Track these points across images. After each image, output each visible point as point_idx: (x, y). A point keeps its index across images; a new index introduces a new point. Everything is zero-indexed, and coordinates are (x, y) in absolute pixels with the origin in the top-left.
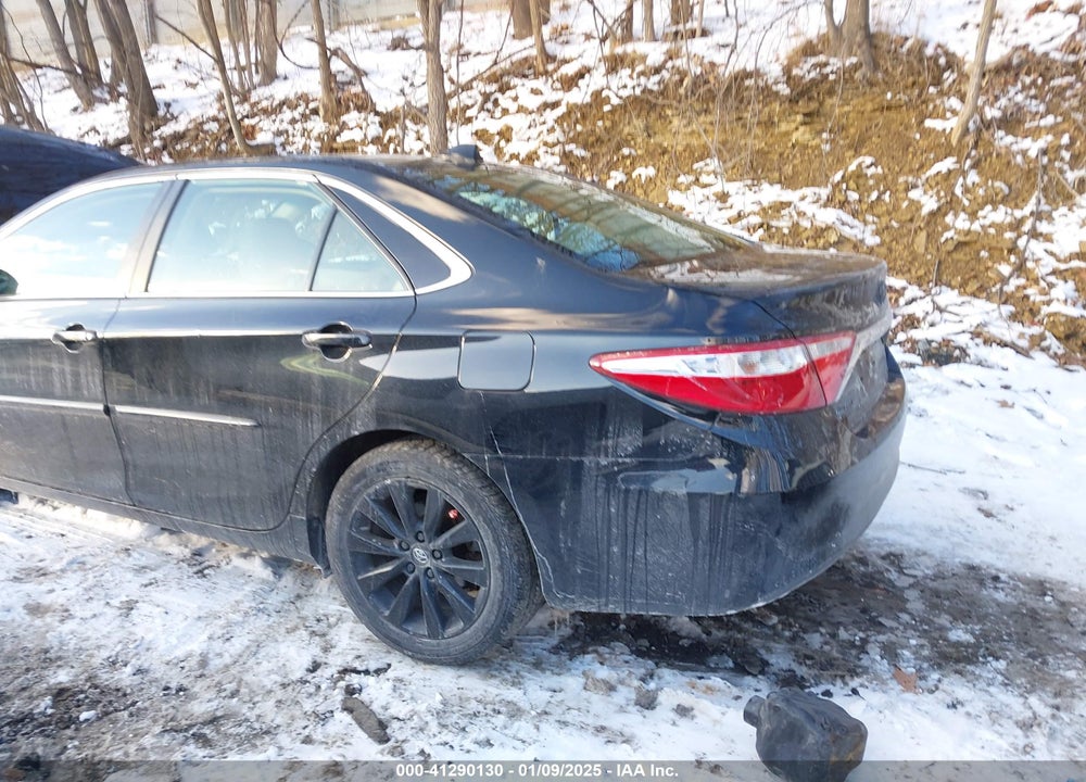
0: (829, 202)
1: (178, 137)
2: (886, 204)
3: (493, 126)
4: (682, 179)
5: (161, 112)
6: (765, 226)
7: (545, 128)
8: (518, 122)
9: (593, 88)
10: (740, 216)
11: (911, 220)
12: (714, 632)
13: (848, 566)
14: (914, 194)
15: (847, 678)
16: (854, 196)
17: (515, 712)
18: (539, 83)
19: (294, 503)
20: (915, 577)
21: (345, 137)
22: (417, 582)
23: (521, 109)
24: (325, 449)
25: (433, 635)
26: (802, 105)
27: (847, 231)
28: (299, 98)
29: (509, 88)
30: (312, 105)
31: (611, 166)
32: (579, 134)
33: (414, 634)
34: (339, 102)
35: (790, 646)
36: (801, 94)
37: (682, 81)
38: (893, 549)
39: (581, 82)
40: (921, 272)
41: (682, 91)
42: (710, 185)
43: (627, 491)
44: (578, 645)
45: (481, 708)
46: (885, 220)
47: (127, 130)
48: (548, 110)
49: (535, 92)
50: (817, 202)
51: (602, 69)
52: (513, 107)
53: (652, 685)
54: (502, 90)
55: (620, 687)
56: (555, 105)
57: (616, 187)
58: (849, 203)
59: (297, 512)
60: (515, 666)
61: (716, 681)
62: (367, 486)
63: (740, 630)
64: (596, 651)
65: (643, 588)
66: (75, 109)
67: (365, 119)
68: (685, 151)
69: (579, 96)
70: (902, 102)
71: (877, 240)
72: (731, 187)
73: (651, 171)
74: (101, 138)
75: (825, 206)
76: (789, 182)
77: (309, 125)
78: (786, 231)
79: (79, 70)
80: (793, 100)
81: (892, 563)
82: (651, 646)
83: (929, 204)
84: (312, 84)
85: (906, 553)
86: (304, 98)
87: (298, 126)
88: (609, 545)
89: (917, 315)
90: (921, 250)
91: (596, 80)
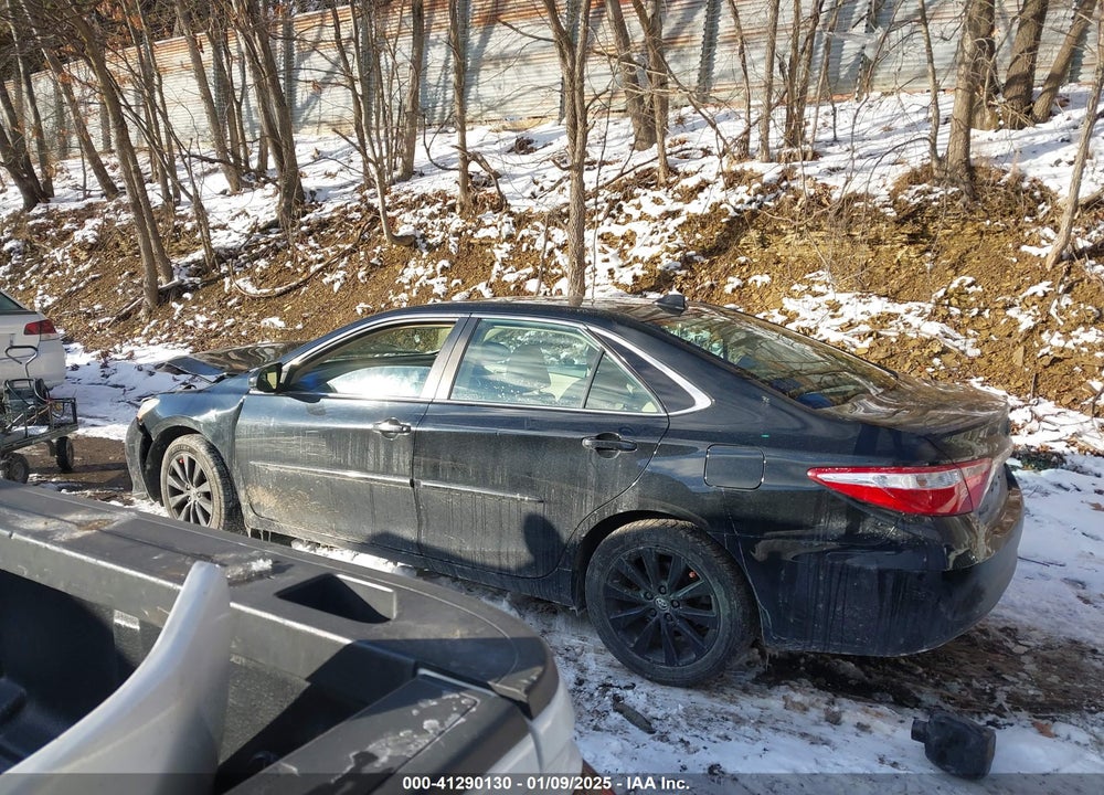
0: (932, 316)
1: (324, 224)
2: (986, 320)
3: (618, 231)
4: (796, 287)
5: (307, 201)
6: (874, 335)
7: (666, 235)
8: (641, 228)
9: (712, 201)
10: (851, 325)
11: (1010, 336)
12: (874, 675)
13: (972, 635)
14: (1012, 312)
15: (983, 715)
16: (955, 311)
17: (739, 721)
18: (660, 194)
19: (563, 559)
20: (1028, 646)
21: (482, 233)
22: (658, 623)
23: (643, 217)
24: (594, 522)
25: (670, 662)
26: (908, 228)
27: (949, 343)
28: (437, 195)
29: (633, 197)
30: (450, 202)
31: (728, 272)
32: (699, 241)
33: (654, 662)
34: (475, 201)
35: (935, 690)
36: (906, 218)
37: (796, 200)
38: (1008, 625)
39: (700, 195)
40: (1020, 384)
41: (797, 208)
42: (822, 294)
43: (832, 566)
44: (772, 678)
45: (712, 716)
46: (985, 333)
47: (276, 215)
48: (670, 219)
49: (657, 201)
50: (920, 315)
51: (721, 182)
52: (636, 214)
53: (836, 709)
54: (625, 198)
55: (811, 708)
56: (675, 214)
57: (734, 291)
58: (951, 317)
59: (565, 566)
60: (729, 691)
61: (884, 709)
62: (623, 550)
63: (894, 677)
64: (786, 684)
65: (840, 634)
66: (224, 192)
67: (500, 219)
68: (797, 261)
69: (698, 207)
70: (1000, 229)
71: (978, 352)
72: (842, 298)
73: (766, 279)
74: (252, 220)
75: (929, 319)
76: (894, 297)
77: (448, 220)
78: (894, 340)
79: (232, 160)
80: (900, 222)
81: (1008, 635)
82: (828, 682)
83: (1026, 322)
84: (449, 183)
85: (1019, 628)
86: (443, 195)
87: (437, 221)
88: (817, 603)
89: (1016, 422)
90: (1020, 364)
91: (715, 194)
